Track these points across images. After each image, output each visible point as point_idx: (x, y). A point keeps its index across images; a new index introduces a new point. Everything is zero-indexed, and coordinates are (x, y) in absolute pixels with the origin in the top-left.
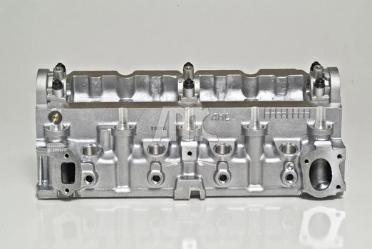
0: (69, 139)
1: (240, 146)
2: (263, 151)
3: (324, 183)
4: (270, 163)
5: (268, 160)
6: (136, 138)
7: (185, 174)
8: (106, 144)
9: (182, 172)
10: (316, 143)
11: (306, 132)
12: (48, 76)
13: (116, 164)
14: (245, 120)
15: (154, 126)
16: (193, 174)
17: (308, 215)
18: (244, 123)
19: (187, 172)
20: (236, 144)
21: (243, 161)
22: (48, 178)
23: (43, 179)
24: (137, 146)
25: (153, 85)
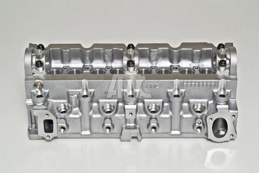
0: (48, 100)
1: (166, 104)
2: (181, 108)
3: (223, 130)
4: (186, 118)
5: (185, 116)
6: (95, 99)
7: (128, 124)
8: (74, 104)
9: (126, 124)
10: (218, 107)
11: (212, 96)
12: (32, 56)
13: (81, 117)
14: (169, 88)
15: (106, 91)
16: (133, 125)
17: (210, 153)
18: (169, 90)
19: (130, 123)
20: (163, 103)
21: (168, 116)
22: (36, 123)
23: (32, 123)
24: (95, 104)
25: (106, 56)
